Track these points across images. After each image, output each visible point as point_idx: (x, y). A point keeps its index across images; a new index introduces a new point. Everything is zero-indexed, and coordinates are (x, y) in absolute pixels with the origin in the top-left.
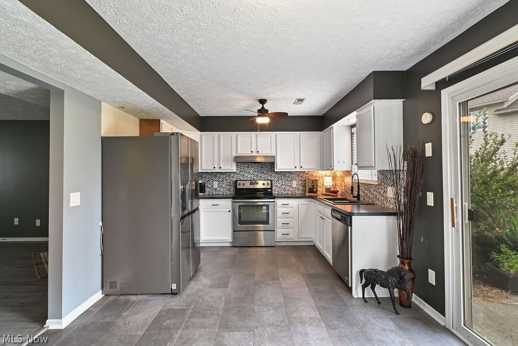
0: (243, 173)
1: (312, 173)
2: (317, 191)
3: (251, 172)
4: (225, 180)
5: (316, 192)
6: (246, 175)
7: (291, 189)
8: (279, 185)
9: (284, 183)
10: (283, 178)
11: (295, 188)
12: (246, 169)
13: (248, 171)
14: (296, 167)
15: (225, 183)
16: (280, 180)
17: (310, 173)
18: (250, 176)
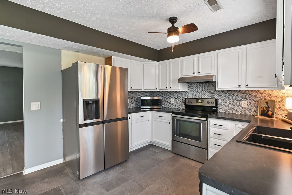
0: (193, 92)
1: (270, 92)
2: (273, 114)
3: (199, 91)
4: (179, 98)
5: (272, 116)
6: (195, 94)
7: (240, 109)
8: (226, 104)
9: (231, 103)
10: (230, 97)
11: (245, 108)
12: (194, 88)
13: (197, 90)
14: (239, 86)
15: (179, 99)
16: (227, 99)
17: (267, 92)
18: (198, 95)
